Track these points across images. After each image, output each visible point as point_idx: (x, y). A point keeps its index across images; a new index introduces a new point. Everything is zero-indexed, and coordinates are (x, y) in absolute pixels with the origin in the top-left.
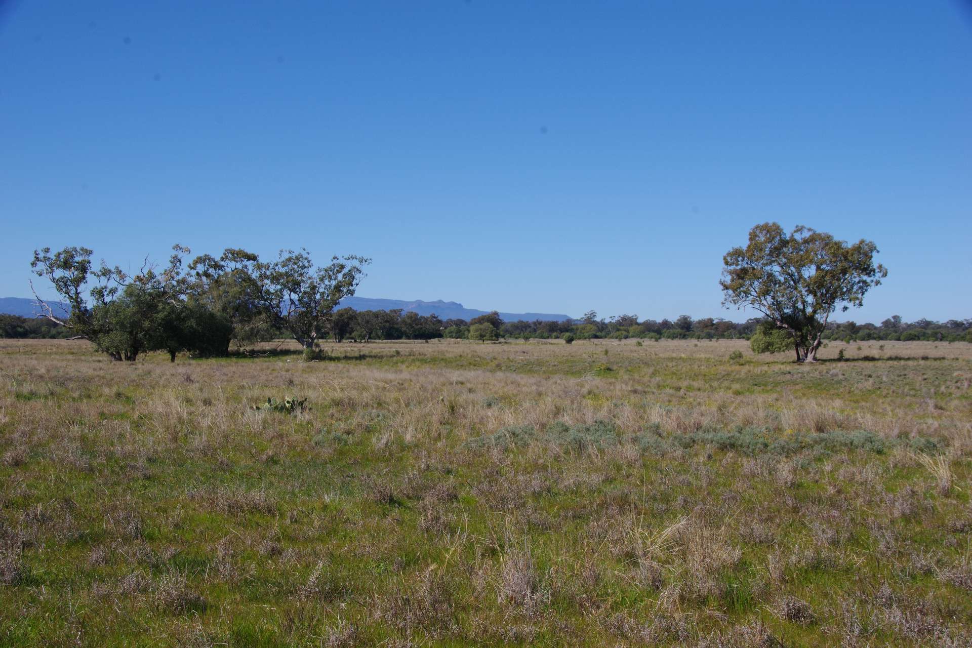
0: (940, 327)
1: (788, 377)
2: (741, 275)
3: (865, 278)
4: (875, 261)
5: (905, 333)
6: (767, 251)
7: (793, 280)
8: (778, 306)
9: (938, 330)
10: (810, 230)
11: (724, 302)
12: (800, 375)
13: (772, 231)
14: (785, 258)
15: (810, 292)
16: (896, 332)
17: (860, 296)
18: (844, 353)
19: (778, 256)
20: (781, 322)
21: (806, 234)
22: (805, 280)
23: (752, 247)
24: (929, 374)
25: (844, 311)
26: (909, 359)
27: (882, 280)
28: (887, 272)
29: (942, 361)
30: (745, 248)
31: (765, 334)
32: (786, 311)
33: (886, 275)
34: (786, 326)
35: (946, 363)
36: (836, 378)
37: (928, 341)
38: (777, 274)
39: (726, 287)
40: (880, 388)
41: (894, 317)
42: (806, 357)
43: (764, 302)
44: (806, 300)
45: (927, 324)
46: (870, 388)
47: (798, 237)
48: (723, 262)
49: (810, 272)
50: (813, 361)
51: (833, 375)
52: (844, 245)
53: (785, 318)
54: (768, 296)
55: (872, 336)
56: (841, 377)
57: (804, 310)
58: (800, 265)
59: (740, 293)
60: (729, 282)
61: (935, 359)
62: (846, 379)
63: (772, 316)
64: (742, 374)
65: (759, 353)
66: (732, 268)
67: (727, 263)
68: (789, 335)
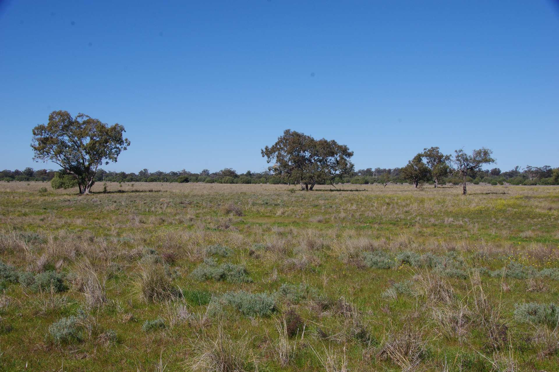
0: (166, 175)
1: (67, 203)
2: (44, 141)
3: (118, 146)
4: (124, 136)
5: (149, 178)
6: (61, 127)
7: (77, 146)
8: (67, 160)
9: (166, 176)
10: (87, 116)
11: (34, 158)
12: (74, 202)
13: (65, 116)
14: (71, 132)
15: (87, 153)
16: (145, 178)
17: (116, 156)
18: (107, 188)
19: (67, 131)
20: (70, 170)
21: (85, 119)
22: (83, 145)
23: (50, 124)
24: (148, 200)
25: (106, 164)
26: (142, 191)
27: (128, 147)
28: (130, 143)
29: (159, 192)
30: (46, 125)
31: (60, 177)
32: (73, 164)
33: (129, 145)
34: (73, 173)
35: (161, 193)
36: (95, 204)
37: (160, 182)
38: (67, 141)
39: (35, 149)
40: (119, 209)
41: (144, 170)
42: (85, 191)
43: (59, 158)
44: (85, 157)
45: (160, 174)
46: (113, 209)
47: (81, 120)
48: (32, 133)
49: (87, 141)
50: (89, 193)
51: (94, 202)
52: (106, 126)
53: (72, 168)
54: (61, 155)
55: (133, 179)
56: (99, 203)
57: (83, 163)
58: (81, 136)
59: (43, 152)
60: (38, 146)
61: (156, 191)
62: (101, 204)
63: (64, 167)
64: (39, 202)
65: (56, 189)
66: (39, 136)
67: (34, 134)
68: (75, 178)
